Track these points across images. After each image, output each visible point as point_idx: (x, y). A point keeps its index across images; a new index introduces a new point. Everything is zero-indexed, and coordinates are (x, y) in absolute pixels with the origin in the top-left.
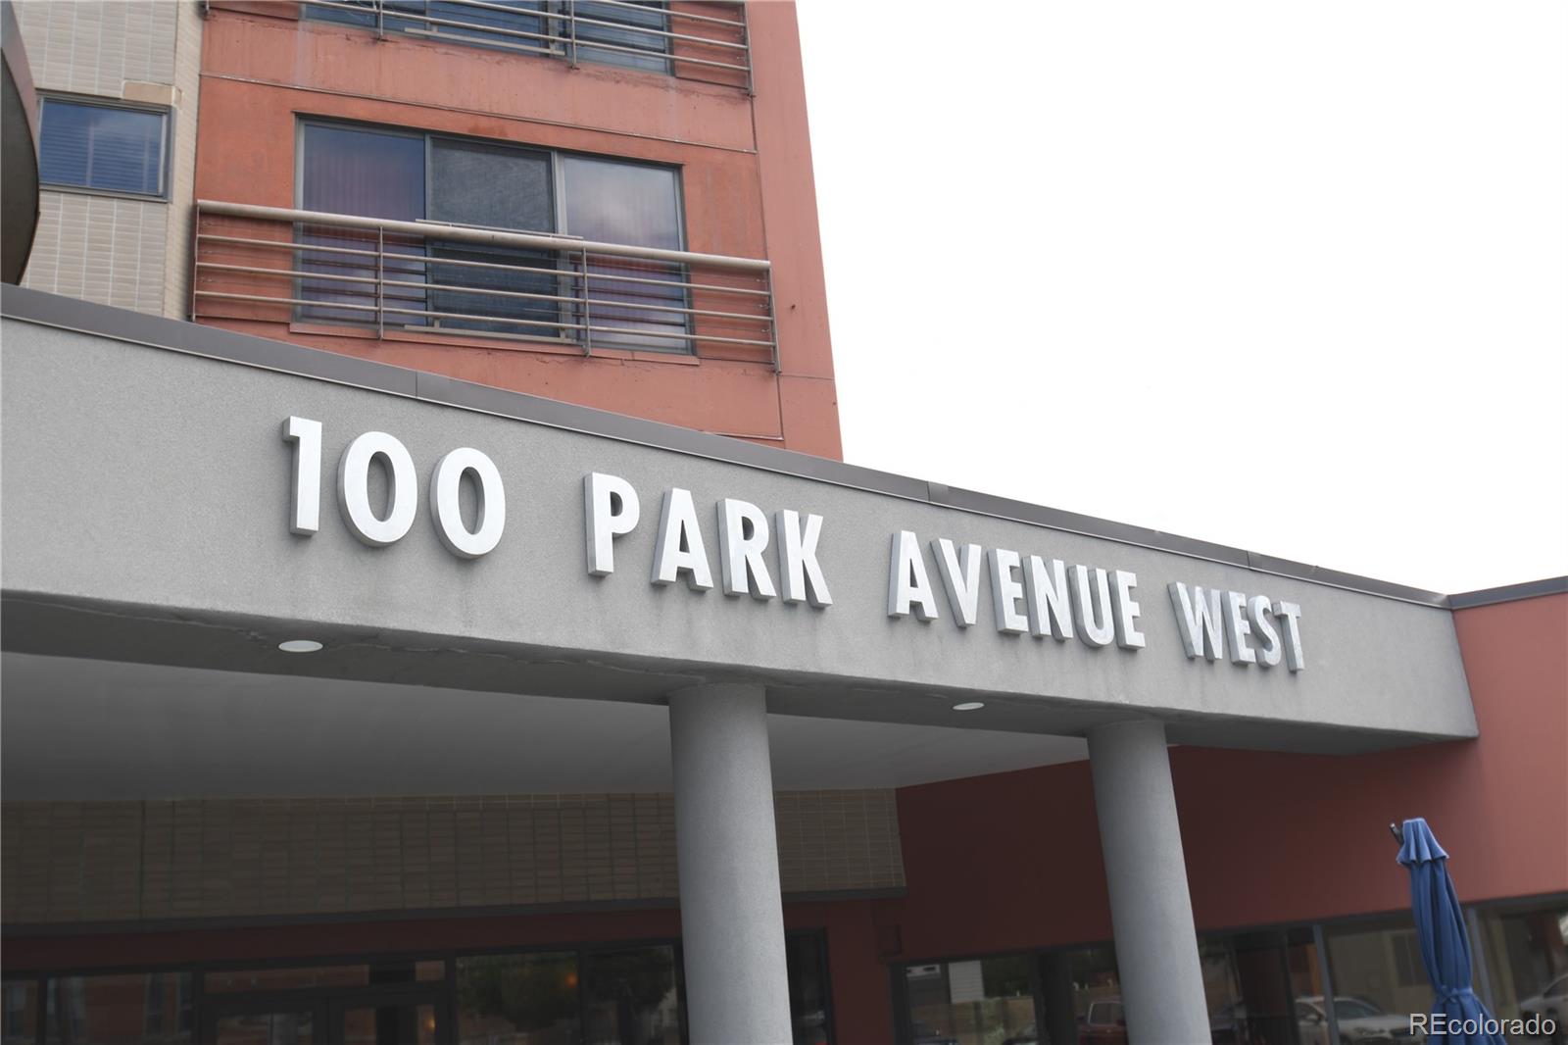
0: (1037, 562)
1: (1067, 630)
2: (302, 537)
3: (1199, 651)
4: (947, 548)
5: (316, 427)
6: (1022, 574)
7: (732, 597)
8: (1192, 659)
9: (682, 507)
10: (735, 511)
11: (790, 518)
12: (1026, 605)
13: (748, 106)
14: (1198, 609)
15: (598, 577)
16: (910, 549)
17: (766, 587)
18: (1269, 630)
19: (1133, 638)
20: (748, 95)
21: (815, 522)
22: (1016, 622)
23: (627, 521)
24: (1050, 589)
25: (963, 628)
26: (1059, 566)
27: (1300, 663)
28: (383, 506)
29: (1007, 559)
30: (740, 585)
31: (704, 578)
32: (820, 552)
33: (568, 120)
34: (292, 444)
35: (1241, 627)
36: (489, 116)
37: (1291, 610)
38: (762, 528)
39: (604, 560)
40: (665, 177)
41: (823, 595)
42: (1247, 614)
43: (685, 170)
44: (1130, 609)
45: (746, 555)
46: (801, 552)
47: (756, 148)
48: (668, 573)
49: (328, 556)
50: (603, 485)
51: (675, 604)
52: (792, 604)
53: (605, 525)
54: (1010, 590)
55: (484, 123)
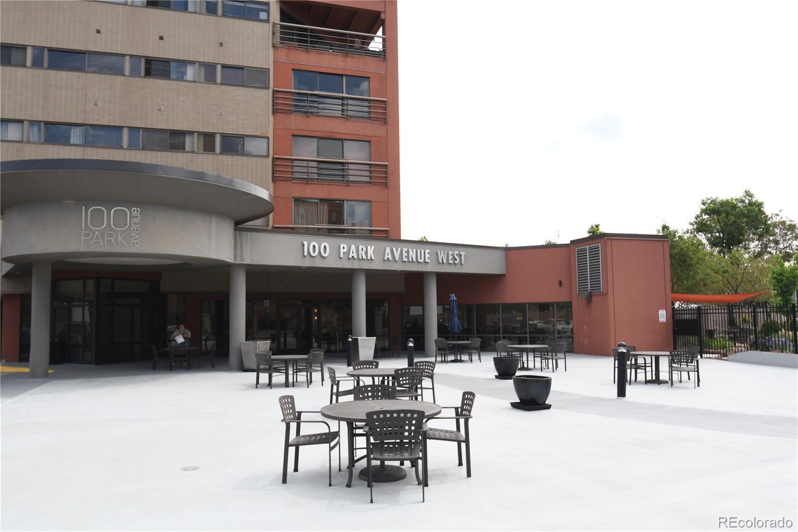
0: (410, 250)
1: (414, 260)
2: (305, 256)
3: (441, 261)
4: (394, 249)
5: (306, 242)
6: (408, 252)
7: (359, 259)
8: (440, 263)
9: (353, 248)
10: (360, 247)
11: (369, 247)
12: (408, 257)
13: (386, 126)
14: (442, 256)
15: (341, 258)
16: (388, 250)
17: (364, 257)
18: (457, 257)
19: (427, 260)
20: (386, 123)
21: (373, 247)
22: (405, 259)
23: (345, 251)
24: (412, 254)
25: (396, 261)
26: (414, 250)
27: (463, 263)
28: (314, 252)
29: (405, 250)
30: (361, 258)
31: (355, 257)
32: (373, 252)
33: (347, 132)
34: (304, 245)
35: (451, 257)
36: (331, 132)
37: (463, 253)
38: (364, 249)
39: (342, 256)
40: (367, 143)
41: (373, 258)
42: (453, 255)
43: (371, 142)
44: (427, 256)
45: (362, 254)
46: (370, 252)
47: (387, 135)
48: (350, 257)
49: (308, 259)
50: (342, 246)
51: (351, 261)
52: (368, 260)
53: (342, 251)
54: (405, 254)
55: (329, 134)
